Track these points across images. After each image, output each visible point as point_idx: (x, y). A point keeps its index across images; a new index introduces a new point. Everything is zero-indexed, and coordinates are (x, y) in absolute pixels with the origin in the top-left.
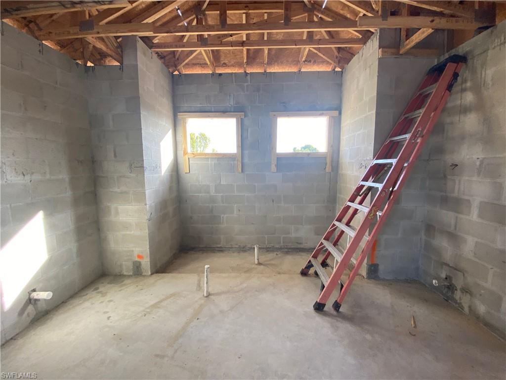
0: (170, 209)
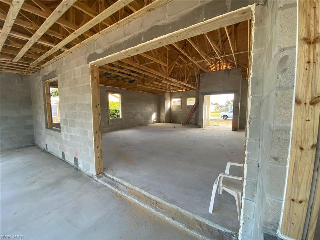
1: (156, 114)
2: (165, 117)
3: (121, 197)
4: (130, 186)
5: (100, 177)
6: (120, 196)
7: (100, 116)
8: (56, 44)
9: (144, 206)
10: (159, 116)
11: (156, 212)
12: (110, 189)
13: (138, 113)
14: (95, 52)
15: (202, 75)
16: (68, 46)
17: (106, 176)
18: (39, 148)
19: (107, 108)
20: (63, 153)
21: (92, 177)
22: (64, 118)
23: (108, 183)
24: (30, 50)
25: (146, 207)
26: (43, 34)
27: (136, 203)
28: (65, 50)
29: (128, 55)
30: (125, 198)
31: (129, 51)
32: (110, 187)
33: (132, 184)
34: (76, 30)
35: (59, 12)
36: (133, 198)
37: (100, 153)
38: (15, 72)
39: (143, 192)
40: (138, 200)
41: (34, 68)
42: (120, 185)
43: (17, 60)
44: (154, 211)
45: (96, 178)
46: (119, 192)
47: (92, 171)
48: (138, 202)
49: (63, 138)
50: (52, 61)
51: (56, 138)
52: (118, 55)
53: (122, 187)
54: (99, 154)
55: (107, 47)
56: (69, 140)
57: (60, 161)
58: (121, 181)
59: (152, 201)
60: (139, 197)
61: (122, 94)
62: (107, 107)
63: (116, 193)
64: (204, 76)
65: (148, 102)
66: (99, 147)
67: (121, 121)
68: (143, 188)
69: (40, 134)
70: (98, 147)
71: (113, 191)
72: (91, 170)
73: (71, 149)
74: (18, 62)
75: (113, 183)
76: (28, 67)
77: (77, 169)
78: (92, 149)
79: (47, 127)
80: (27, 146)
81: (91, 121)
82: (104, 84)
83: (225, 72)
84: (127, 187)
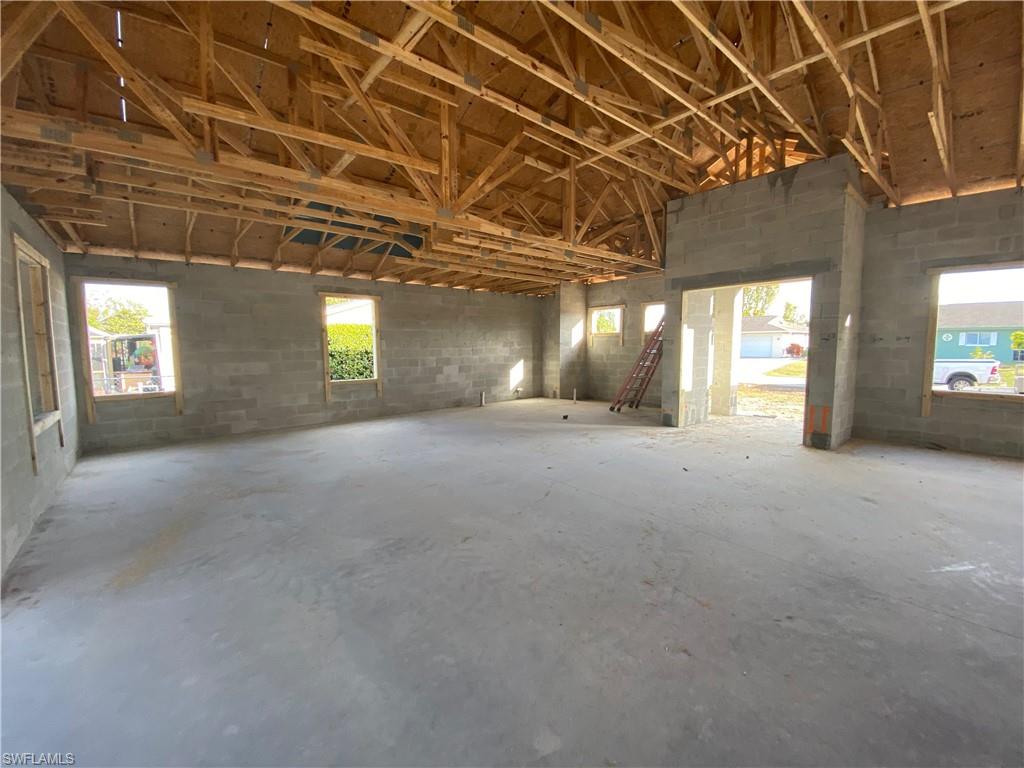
0: (578, 369)
1: (525, 367)
2: (558, 376)
10: (538, 371)
13: (448, 362)
15: (675, 209)
19: (318, 348)
61: (379, 298)
62: (318, 344)
64: (681, 209)
65: (489, 322)
67: (377, 391)
83: (773, 184)
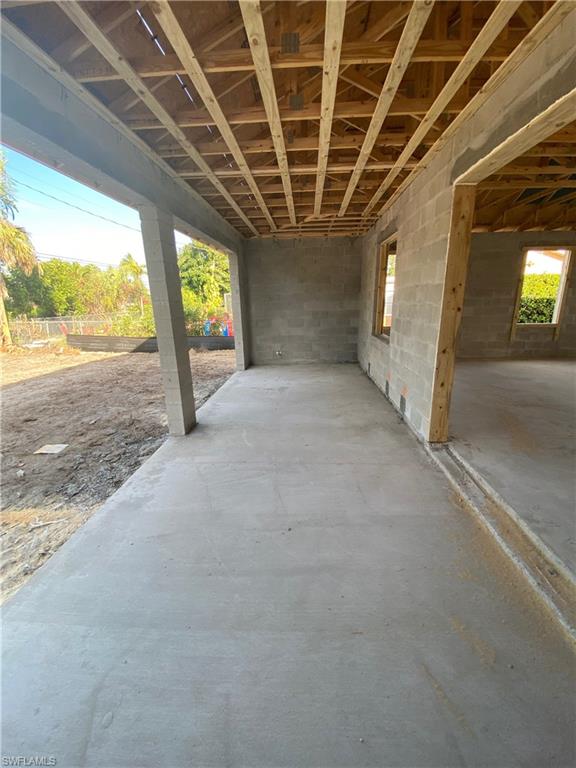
3: (462, 507)
4: (496, 497)
5: (437, 450)
6: (462, 504)
7: (459, 314)
8: (395, 159)
9: (510, 555)
11: (537, 589)
12: (448, 480)
14: (469, 149)
16: (418, 154)
17: (450, 454)
18: (360, 368)
19: (513, 296)
20: (387, 384)
21: (421, 443)
22: (397, 317)
23: (449, 467)
24: (357, 187)
25: (515, 560)
26: (371, 148)
27: (493, 537)
28: (412, 166)
29: (558, 122)
30: (473, 514)
31: (555, 110)
32: (449, 476)
33: (502, 496)
34: (428, 109)
35: (389, 90)
36: (492, 524)
37: (445, 400)
38: (344, 234)
39: (524, 525)
40: (500, 535)
41: (368, 221)
42: (471, 484)
43: (343, 213)
44: (531, 581)
45: (428, 449)
46: (464, 496)
47: (424, 432)
48: (498, 538)
49: (391, 356)
50: (393, 197)
51: (382, 353)
52: (523, 133)
53: (476, 490)
54: (442, 401)
55: (499, 120)
56: (398, 360)
57: (382, 397)
58: (480, 477)
59: (541, 561)
60: (508, 530)
62: (513, 292)
63: (457, 495)
66: (446, 384)
67: (555, 334)
68: (529, 519)
69: (364, 344)
70: (442, 385)
71: (451, 487)
72: (422, 428)
73: (399, 379)
74: (345, 216)
75: (459, 472)
76: (359, 221)
77: (402, 419)
78: (430, 385)
79: (373, 334)
80: (347, 362)
81: (437, 326)
82: (516, 225)
84: (487, 496)
